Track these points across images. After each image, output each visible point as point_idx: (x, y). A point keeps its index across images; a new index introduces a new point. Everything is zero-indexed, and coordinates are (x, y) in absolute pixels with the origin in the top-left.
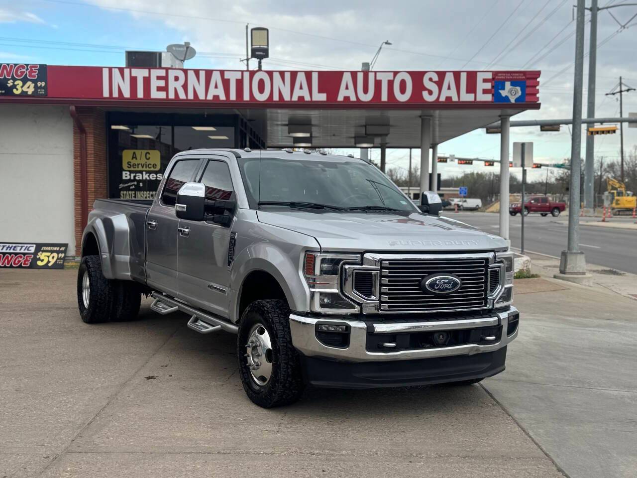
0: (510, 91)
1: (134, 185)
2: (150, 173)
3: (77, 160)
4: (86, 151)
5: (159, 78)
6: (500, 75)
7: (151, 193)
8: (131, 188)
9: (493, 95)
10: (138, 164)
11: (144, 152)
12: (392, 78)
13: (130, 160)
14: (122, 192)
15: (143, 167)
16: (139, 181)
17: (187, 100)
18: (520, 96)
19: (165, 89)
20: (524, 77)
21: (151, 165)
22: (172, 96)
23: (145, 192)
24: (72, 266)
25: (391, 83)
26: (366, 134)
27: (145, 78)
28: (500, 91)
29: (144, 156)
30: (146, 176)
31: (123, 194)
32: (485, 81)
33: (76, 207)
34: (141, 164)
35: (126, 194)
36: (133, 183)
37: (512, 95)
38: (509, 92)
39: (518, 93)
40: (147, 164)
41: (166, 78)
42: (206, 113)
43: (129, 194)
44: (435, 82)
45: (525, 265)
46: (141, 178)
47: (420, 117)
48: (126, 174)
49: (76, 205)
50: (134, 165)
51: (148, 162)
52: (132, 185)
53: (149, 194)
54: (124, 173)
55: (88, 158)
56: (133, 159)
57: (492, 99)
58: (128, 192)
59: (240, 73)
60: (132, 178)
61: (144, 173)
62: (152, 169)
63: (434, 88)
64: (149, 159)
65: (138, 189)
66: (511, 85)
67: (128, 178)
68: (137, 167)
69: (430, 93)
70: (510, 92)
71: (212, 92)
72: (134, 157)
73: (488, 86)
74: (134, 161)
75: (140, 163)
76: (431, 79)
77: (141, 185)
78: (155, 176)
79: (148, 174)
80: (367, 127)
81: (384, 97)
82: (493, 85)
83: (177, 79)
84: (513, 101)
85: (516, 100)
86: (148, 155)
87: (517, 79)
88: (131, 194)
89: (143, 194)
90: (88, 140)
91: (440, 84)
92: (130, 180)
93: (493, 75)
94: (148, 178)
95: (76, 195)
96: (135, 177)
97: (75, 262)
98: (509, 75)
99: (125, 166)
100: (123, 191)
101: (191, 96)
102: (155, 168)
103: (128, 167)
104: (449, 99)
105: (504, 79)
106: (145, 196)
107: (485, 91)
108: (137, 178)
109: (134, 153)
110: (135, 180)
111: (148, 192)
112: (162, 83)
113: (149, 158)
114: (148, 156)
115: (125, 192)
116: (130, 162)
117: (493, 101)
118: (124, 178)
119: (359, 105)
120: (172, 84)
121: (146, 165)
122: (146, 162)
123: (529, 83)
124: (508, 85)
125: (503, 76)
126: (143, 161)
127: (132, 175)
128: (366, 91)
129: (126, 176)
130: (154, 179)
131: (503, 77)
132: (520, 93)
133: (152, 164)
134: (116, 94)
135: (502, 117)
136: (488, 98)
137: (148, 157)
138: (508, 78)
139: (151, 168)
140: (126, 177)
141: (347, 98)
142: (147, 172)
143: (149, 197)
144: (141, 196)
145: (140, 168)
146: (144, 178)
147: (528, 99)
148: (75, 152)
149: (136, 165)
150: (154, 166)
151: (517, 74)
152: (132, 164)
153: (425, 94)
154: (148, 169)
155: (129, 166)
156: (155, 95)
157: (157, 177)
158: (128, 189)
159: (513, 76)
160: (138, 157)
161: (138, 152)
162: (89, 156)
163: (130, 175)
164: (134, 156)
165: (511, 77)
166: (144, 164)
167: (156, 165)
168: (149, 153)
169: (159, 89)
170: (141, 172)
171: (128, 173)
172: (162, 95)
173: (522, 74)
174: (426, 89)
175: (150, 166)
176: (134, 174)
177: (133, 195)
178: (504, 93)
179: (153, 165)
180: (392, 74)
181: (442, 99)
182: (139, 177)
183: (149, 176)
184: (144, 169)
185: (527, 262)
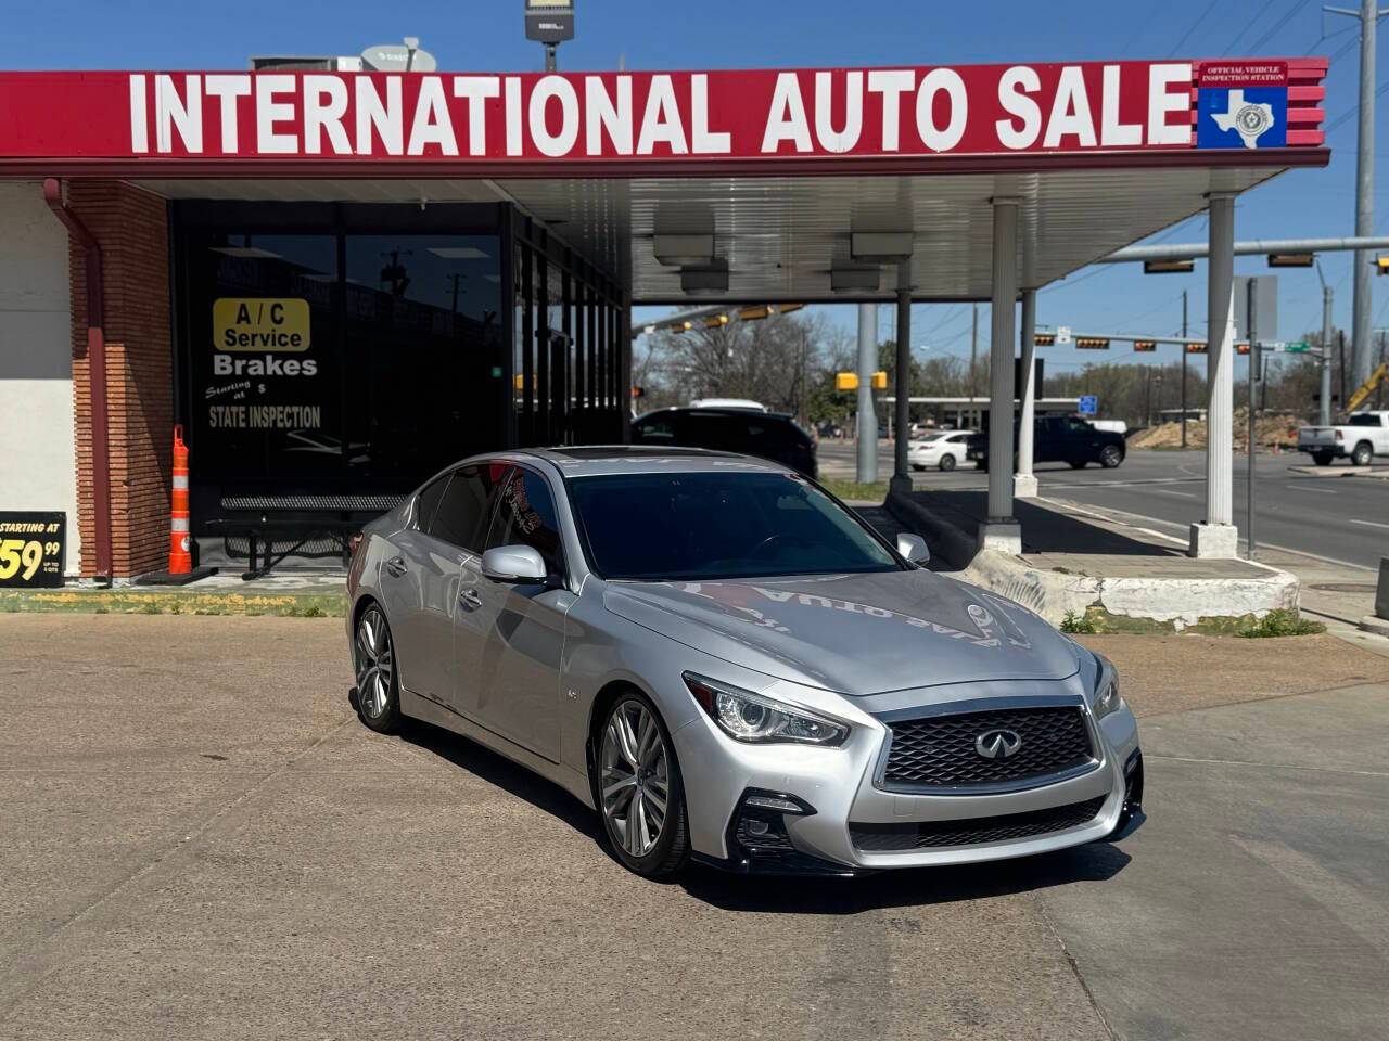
0: (1243, 116)
1: (243, 389)
2: (282, 357)
3: (78, 326)
4: (102, 299)
5: (278, 98)
6: (1214, 70)
7: (288, 409)
8: (237, 396)
9: (1194, 128)
10: (254, 336)
11: (269, 302)
12: (911, 87)
13: (234, 326)
14: (213, 408)
15: (265, 343)
16: (256, 380)
17: (355, 155)
18: (1270, 129)
19: (295, 127)
20: (1281, 77)
21: (285, 336)
22: (313, 146)
23: (272, 408)
24: (69, 602)
25: (908, 101)
26: (853, 257)
27: (241, 100)
28: (1215, 117)
29: (269, 314)
30: (273, 367)
31: (217, 414)
32: (1173, 88)
33: (81, 449)
34: (262, 336)
35: (223, 414)
36: (241, 385)
37: (1248, 126)
38: (1239, 118)
39: (1265, 120)
40: (277, 334)
41: (296, 99)
42: (425, 200)
43: (232, 413)
44: (1032, 95)
45: (1286, 599)
46: (261, 372)
47: (991, 200)
48: (223, 361)
49: (80, 442)
50: (243, 338)
51: (280, 330)
52: (239, 391)
53: (282, 413)
54: (217, 358)
55: (107, 320)
56: (238, 322)
57: (1192, 140)
58: (227, 408)
59: (496, 80)
60: (239, 372)
61: (269, 358)
62: (290, 348)
63: (1029, 111)
64: (280, 321)
65: (253, 399)
66: (1246, 98)
67: (229, 371)
68: (250, 342)
69: (1019, 124)
70: (1246, 119)
71: (422, 135)
72: (243, 317)
73: (1182, 102)
74: (242, 328)
75: (259, 332)
76: (1019, 88)
77: (262, 388)
78: (297, 365)
79: (279, 362)
80: (855, 236)
81: (891, 141)
82: (1195, 100)
83: (325, 99)
84: (1250, 143)
85: (1261, 140)
86: (277, 310)
87: (1261, 82)
88: (237, 414)
89: (268, 414)
90: (106, 272)
91: (1045, 100)
92: (233, 378)
93: (1193, 71)
94: (279, 372)
95: (80, 419)
96: (245, 368)
97: (76, 593)
98: (1240, 70)
99: (219, 340)
100: (216, 405)
101: (365, 147)
102: (298, 345)
103: (227, 342)
104: (1070, 140)
105: (1224, 83)
106: (273, 417)
107: (1173, 118)
108: (251, 371)
109: (243, 307)
110: (245, 376)
111: (280, 408)
112: (287, 112)
113: (282, 319)
114: (278, 314)
115: (221, 409)
116: (234, 331)
117: (1195, 143)
118: (218, 371)
119: (822, 165)
120: (314, 115)
121: (274, 336)
122: (274, 330)
123: (1294, 93)
124: (1236, 97)
125: (1222, 74)
126: (267, 327)
127: (239, 364)
128: (839, 123)
129: (222, 365)
130: (296, 373)
131: (1222, 78)
132: (1270, 121)
133: (289, 336)
134: (164, 145)
135: (1213, 197)
136: (1182, 135)
137: (278, 318)
138: (1238, 78)
139: (286, 344)
140: (223, 368)
141: (787, 145)
142: (277, 355)
143: (282, 420)
144: (263, 418)
145: (259, 347)
146: (270, 372)
147: (1293, 136)
148: (75, 303)
149: (247, 339)
150: (295, 339)
151: (1263, 70)
152: (237, 336)
153: (1004, 129)
154: (278, 348)
155: (231, 341)
156: (270, 144)
157: (302, 369)
158: (227, 400)
159: (1250, 74)
160: (253, 316)
161: (253, 304)
162: (110, 314)
163: (233, 364)
164: (243, 315)
165: (1247, 77)
166: (268, 335)
167: (299, 339)
168: (281, 308)
169: (280, 128)
170: (261, 356)
171: (228, 359)
172: (287, 145)
173: (1276, 69)
174: (1005, 115)
175: (283, 340)
176: (244, 362)
177: (242, 416)
178: (1225, 122)
179: (292, 336)
180: (911, 75)
181: (1052, 141)
182: (256, 369)
183: (281, 366)
184: (270, 347)
185: (1290, 590)
